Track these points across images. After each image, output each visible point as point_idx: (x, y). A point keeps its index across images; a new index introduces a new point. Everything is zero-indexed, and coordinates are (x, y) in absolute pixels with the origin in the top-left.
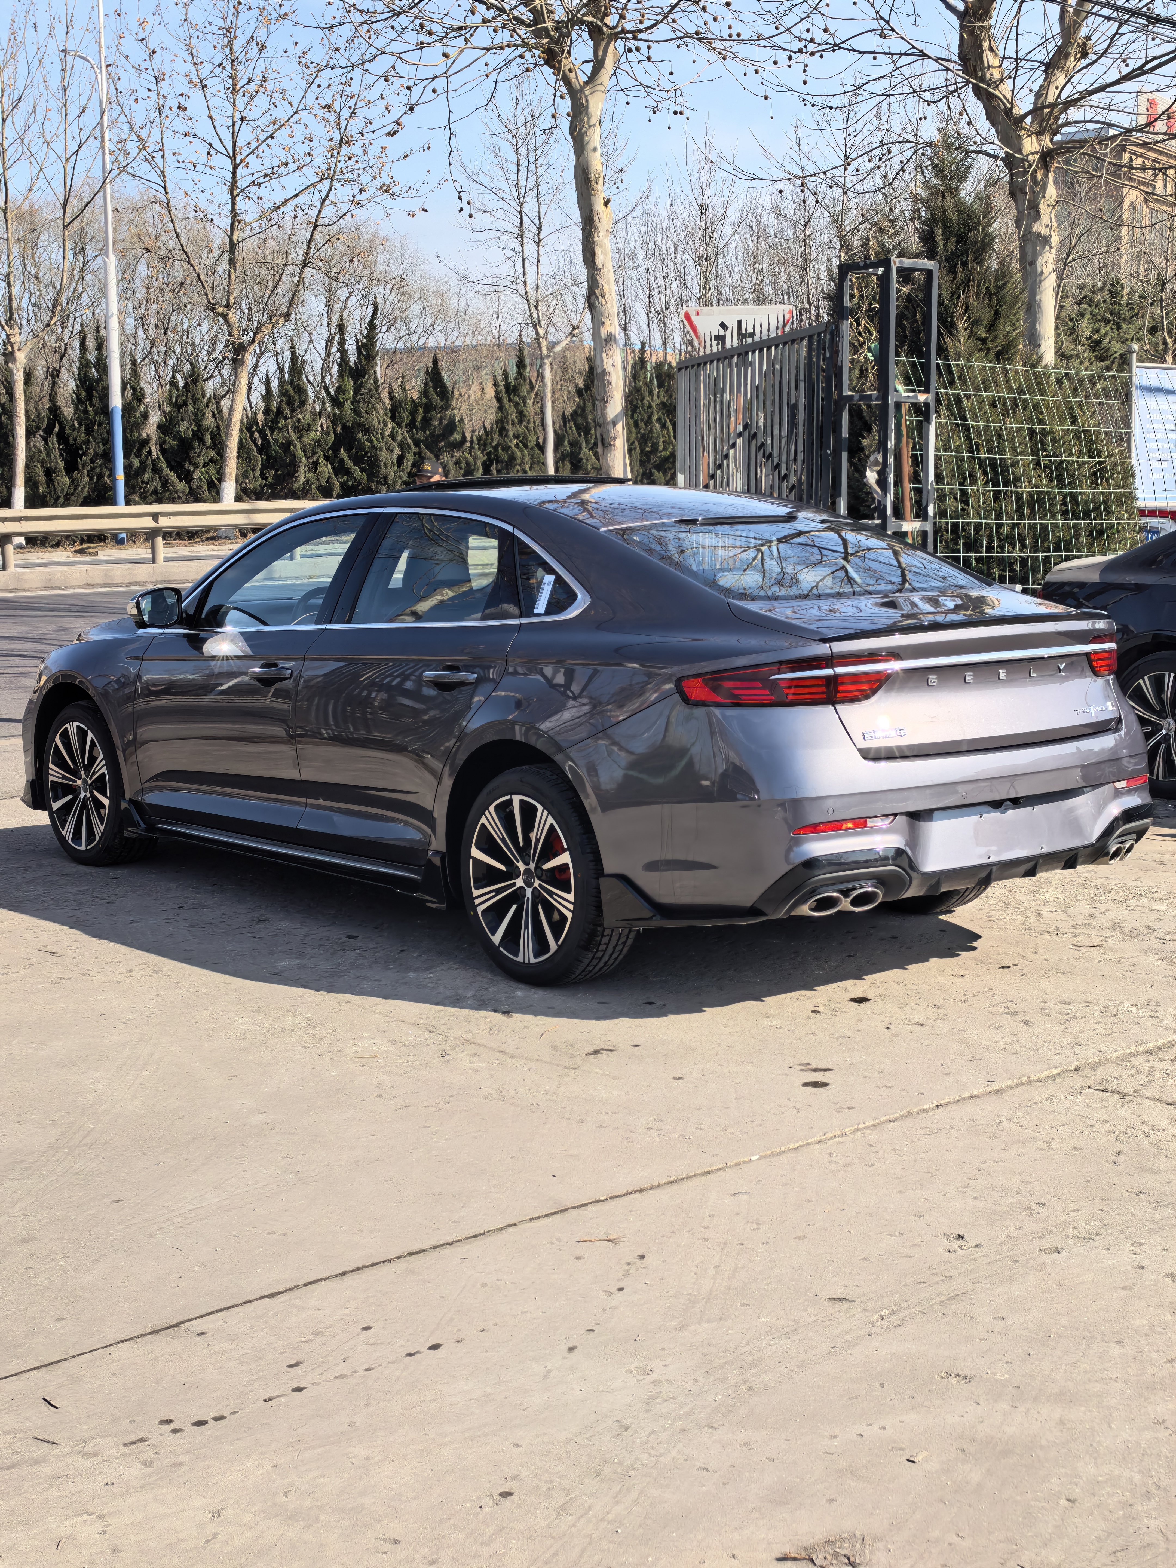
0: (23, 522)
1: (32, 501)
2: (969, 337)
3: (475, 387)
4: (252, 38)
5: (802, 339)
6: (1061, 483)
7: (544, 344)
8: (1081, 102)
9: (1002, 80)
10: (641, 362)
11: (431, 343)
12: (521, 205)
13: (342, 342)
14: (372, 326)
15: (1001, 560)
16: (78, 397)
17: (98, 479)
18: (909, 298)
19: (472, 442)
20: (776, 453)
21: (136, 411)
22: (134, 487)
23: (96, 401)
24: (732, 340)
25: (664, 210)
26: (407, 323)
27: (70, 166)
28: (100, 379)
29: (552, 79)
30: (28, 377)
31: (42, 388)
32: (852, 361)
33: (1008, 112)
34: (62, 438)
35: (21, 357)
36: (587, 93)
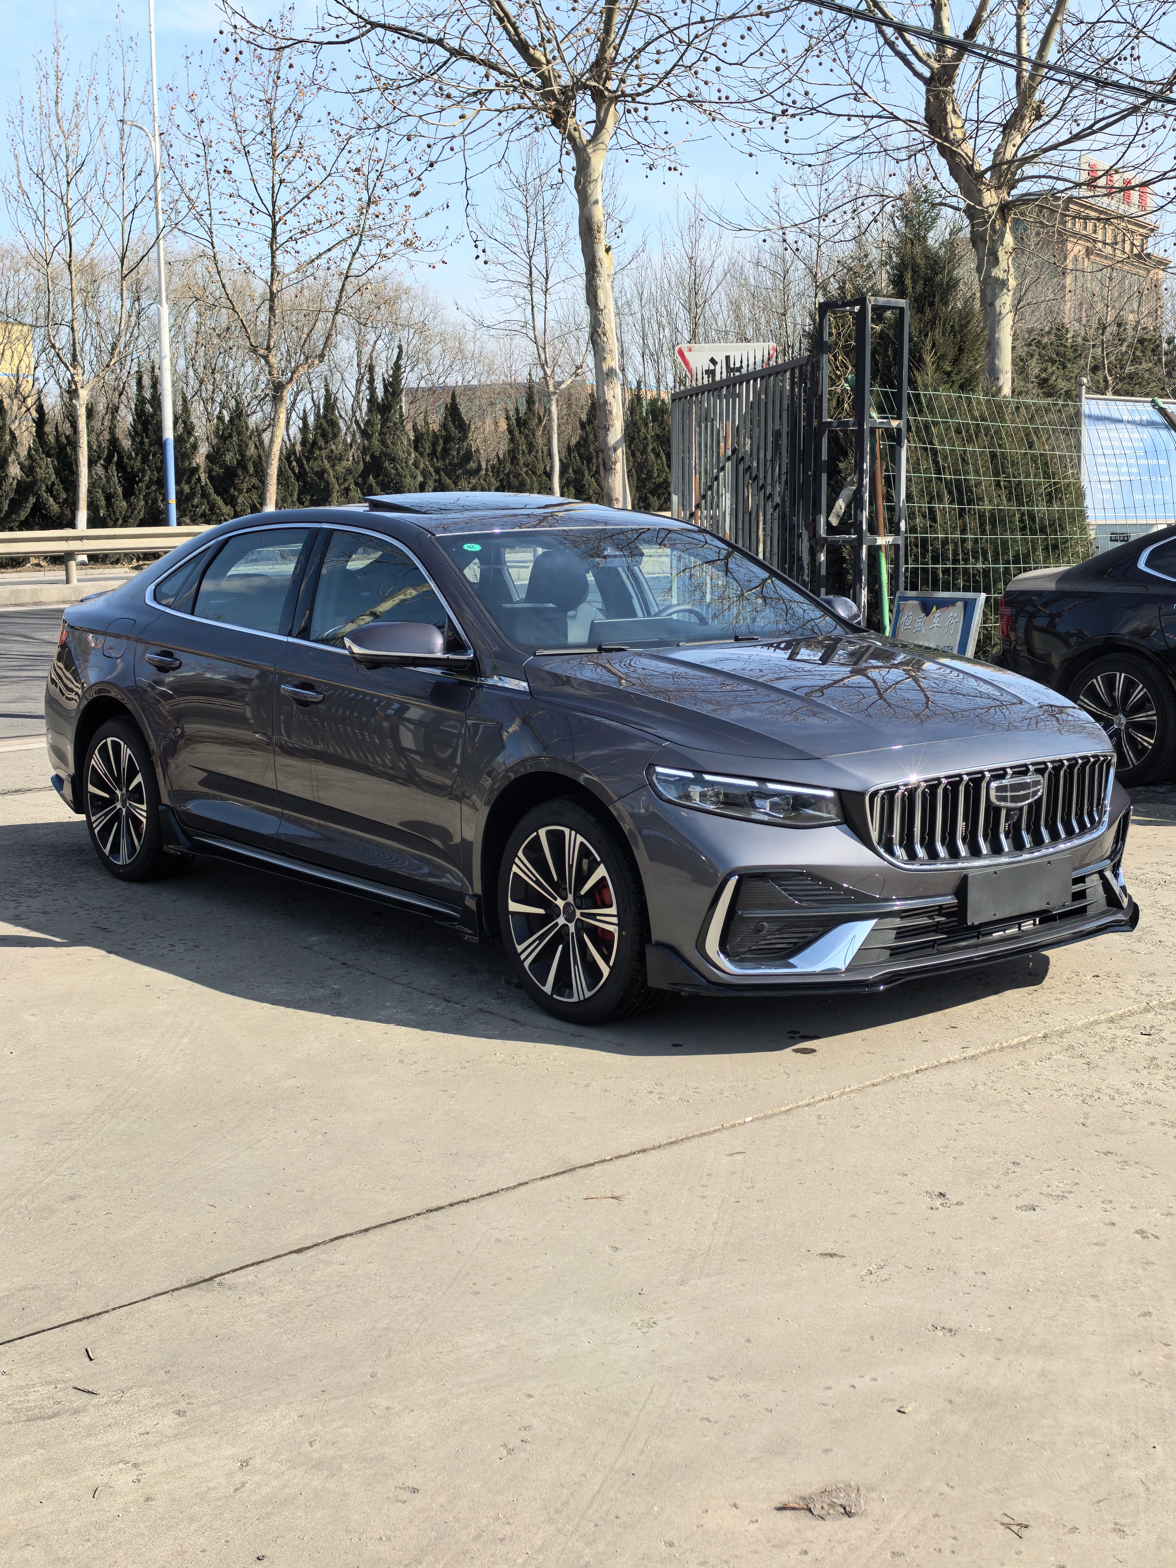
0: (85, 541)
1: (93, 523)
2: (936, 370)
3: (489, 421)
4: (289, 109)
5: (785, 371)
6: (1020, 503)
7: (551, 383)
8: (1035, 160)
9: (964, 140)
10: (638, 398)
11: (451, 382)
12: (531, 258)
13: (371, 381)
14: (397, 367)
15: (966, 571)
16: (135, 431)
17: (153, 503)
18: (882, 335)
19: (487, 470)
20: (761, 476)
21: (186, 442)
22: (184, 511)
23: (150, 433)
24: (721, 374)
25: (657, 261)
26: (429, 363)
27: (127, 224)
28: (155, 414)
29: (559, 138)
30: (90, 413)
31: (102, 422)
32: (830, 392)
33: (970, 168)
34: (120, 466)
35: (84, 394)
36: (589, 151)
